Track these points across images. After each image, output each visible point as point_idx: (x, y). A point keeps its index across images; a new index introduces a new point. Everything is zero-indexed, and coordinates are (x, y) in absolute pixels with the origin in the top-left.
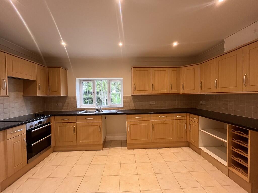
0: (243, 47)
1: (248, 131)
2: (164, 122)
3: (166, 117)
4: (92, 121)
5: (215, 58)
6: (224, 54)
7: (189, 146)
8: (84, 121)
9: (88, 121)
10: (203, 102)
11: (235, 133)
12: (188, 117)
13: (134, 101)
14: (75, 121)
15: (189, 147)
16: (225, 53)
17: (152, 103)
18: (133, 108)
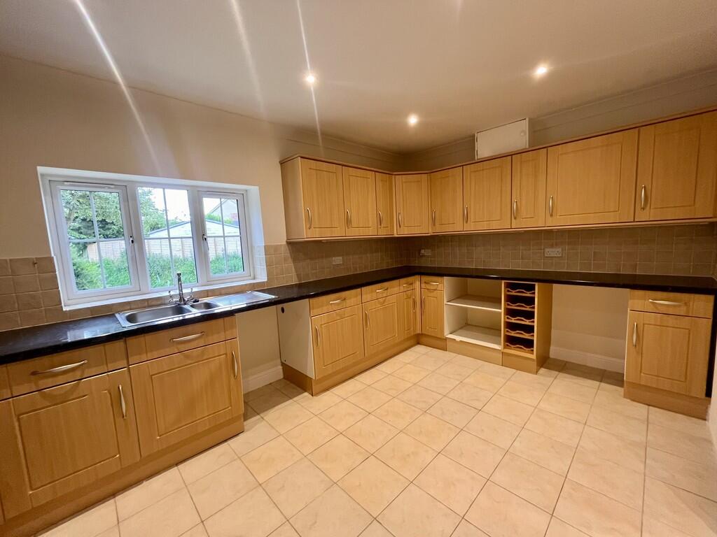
0: (512, 155)
1: (534, 285)
2: (384, 301)
3: (387, 289)
4: (201, 342)
5: (463, 166)
6: (474, 162)
7: (418, 343)
8: (168, 351)
9: (182, 347)
10: (426, 250)
11: (511, 294)
12: (418, 283)
13: (295, 260)
14: (124, 363)
15: (419, 346)
16: (476, 161)
17: (338, 260)
18: (295, 281)
